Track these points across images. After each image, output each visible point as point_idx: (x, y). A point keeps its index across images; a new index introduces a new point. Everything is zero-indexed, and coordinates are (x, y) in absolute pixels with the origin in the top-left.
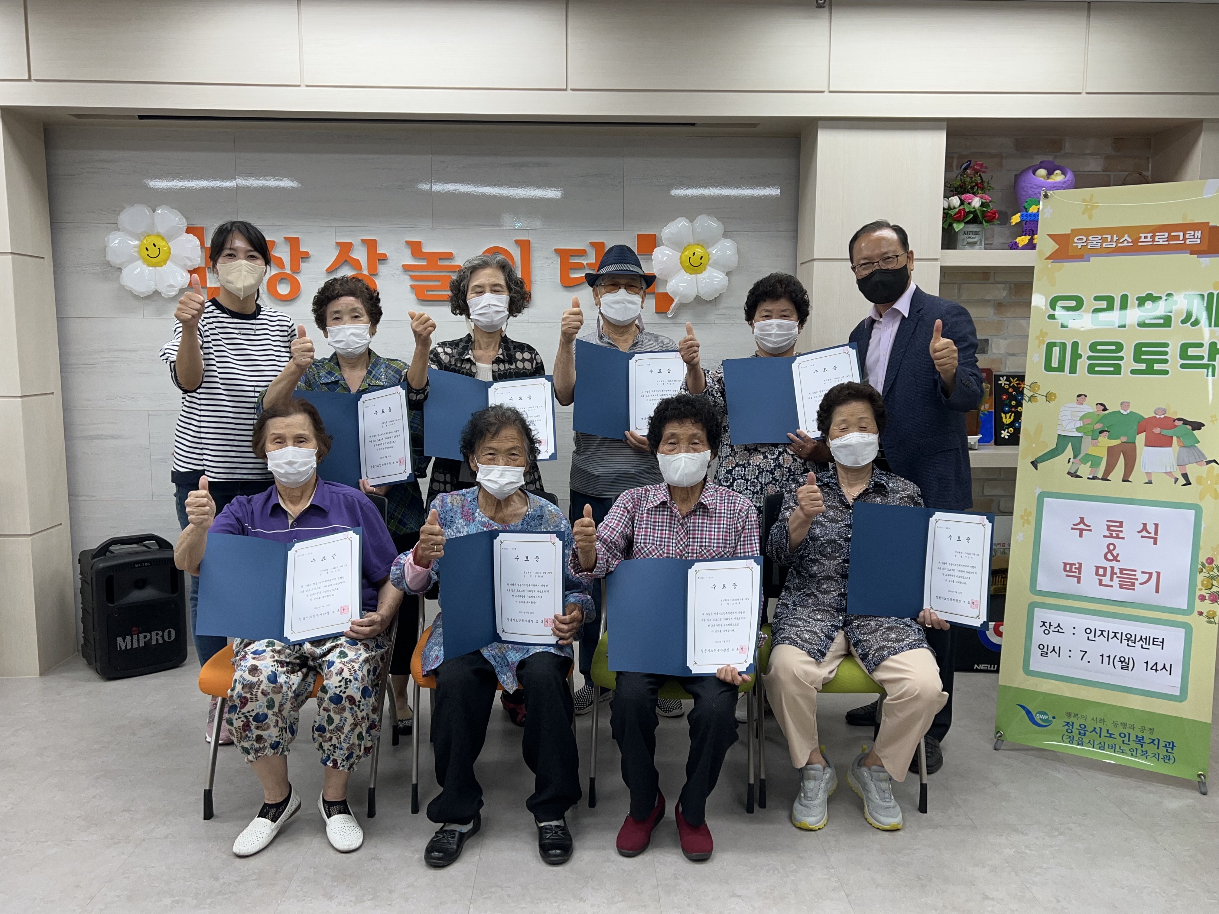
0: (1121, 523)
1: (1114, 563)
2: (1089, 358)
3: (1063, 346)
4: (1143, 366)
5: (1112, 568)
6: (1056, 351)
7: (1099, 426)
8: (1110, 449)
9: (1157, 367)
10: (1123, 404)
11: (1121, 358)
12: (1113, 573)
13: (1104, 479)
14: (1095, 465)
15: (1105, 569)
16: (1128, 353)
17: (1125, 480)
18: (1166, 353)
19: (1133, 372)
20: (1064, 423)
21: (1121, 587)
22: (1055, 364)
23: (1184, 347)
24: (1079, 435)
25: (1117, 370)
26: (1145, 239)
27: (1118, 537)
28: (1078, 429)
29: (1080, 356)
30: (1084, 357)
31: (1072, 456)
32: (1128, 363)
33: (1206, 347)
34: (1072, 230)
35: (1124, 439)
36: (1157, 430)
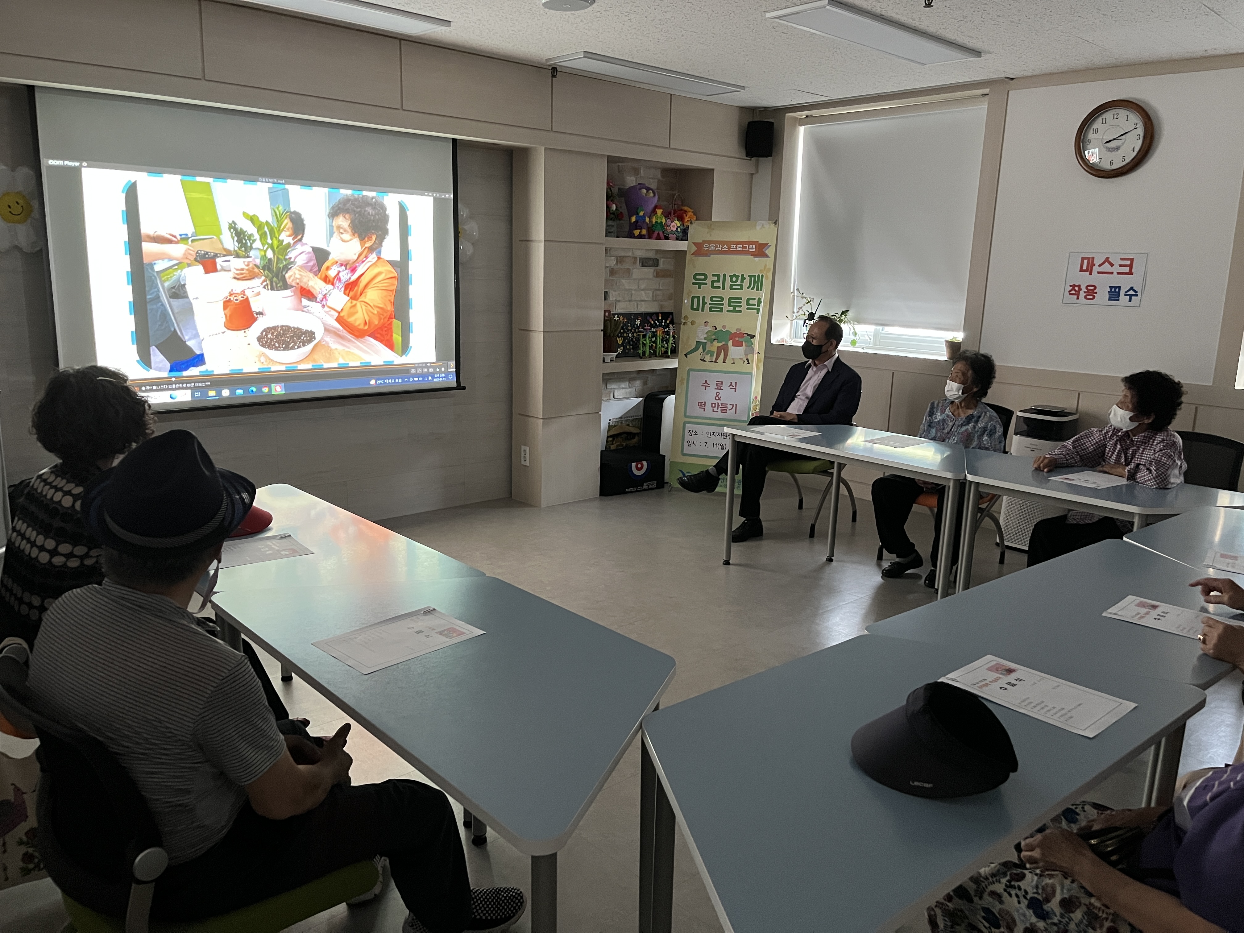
0: (722, 382)
1: (719, 401)
2: (710, 304)
3: (698, 298)
4: (731, 308)
5: (718, 403)
6: (696, 300)
7: (713, 337)
8: (718, 347)
9: (737, 309)
10: (724, 327)
11: (723, 304)
12: (718, 406)
13: (715, 362)
14: (712, 356)
15: (715, 404)
16: (725, 302)
17: (724, 362)
18: (741, 302)
19: (728, 311)
20: (699, 335)
21: (721, 412)
22: (695, 307)
23: (748, 300)
24: (705, 341)
25: (721, 310)
26: (733, 247)
27: (721, 389)
28: (705, 339)
29: (706, 303)
30: (708, 304)
31: (702, 351)
32: (726, 307)
33: (757, 299)
34: (703, 241)
35: (723, 343)
36: (737, 339)
